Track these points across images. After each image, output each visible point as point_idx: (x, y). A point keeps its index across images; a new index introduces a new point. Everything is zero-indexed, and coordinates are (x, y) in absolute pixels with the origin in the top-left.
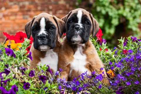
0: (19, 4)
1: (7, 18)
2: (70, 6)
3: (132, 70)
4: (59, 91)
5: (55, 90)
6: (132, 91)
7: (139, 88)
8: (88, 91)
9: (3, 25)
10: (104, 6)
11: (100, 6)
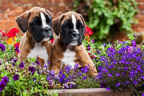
0: (22, 6)
1: (12, 18)
2: (69, 8)
3: (114, 63)
4: (47, 82)
5: (43, 81)
6: (113, 82)
7: (120, 79)
8: (74, 82)
9: (8, 25)
10: (100, 8)
11: (96, 7)
